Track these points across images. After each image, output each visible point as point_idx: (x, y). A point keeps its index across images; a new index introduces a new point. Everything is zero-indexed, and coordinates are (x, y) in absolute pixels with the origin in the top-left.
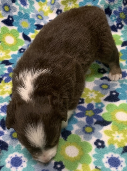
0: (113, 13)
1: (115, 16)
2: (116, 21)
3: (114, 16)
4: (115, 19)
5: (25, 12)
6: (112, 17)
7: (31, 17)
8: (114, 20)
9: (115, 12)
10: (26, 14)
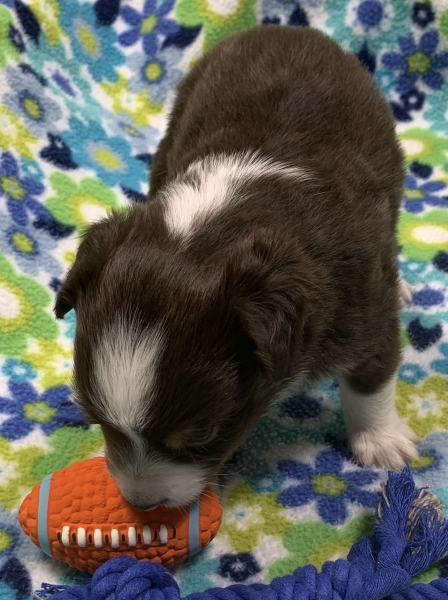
0: (379, 65)
1: (389, 74)
2: (394, 87)
3: (385, 74)
4: (392, 84)
5: (87, 119)
6: (380, 77)
7: (110, 133)
8: (388, 87)
9: (389, 60)
10: (92, 123)
